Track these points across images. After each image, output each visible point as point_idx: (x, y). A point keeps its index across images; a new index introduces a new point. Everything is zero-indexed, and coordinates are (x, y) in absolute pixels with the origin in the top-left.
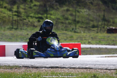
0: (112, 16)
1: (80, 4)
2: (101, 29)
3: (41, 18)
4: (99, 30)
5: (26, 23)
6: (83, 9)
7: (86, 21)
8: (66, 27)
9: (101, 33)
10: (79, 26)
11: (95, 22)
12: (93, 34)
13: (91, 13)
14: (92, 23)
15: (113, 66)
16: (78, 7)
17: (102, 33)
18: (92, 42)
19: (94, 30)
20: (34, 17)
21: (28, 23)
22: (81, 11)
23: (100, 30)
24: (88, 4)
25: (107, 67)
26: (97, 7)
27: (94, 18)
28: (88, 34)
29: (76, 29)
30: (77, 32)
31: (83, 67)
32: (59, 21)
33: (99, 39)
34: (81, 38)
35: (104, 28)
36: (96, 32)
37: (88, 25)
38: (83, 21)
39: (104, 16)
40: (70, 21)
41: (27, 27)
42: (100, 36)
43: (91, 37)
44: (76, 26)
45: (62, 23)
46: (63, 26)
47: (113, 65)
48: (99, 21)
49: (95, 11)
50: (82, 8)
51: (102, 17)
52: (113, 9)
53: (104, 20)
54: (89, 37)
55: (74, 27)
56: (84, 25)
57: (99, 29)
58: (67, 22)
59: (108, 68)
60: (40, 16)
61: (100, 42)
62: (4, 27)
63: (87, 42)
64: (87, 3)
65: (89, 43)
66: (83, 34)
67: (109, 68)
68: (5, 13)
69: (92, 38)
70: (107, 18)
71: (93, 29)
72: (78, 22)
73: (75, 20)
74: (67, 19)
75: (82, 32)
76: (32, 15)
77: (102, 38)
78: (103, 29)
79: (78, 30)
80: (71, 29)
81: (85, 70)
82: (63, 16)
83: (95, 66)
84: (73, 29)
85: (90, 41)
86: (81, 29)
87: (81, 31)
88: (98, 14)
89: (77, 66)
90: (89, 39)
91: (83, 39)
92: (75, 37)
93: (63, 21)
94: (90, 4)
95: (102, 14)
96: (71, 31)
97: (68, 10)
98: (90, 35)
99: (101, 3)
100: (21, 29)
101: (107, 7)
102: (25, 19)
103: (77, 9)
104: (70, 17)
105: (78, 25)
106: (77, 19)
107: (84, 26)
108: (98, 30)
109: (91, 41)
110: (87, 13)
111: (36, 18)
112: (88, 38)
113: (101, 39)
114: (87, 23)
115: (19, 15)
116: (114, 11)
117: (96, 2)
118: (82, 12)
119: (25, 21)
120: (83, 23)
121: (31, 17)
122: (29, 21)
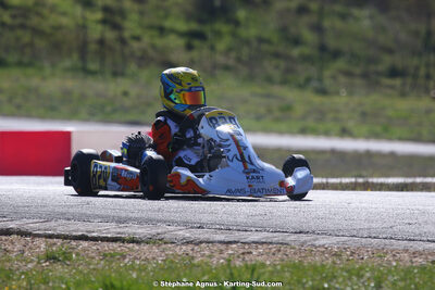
3: (200, 36)
5: (139, 54)
8: (288, 71)
14: (387, 61)
18: (356, 130)
20: (173, 31)
21: (145, 52)
27: (397, 41)
29: (320, 80)
30: (323, 92)
32: (265, 47)
37: (372, 68)
40: (306, 50)
41: (140, 66)
45: (277, 55)
46: (277, 67)
54: (354, 110)
56: (357, 66)
58: (296, 52)
60: (194, 26)
61: (386, 130)
62: (53, 65)
63: (338, 128)
65: (345, 133)
66: (341, 100)
68: (64, 14)
69: (364, 114)
71: (391, 82)
73: (323, 48)
74: (297, 42)
75: (344, 93)
76: (168, 24)
79: (328, 83)
80: (301, 79)
82: (284, 30)
84: (308, 80)
85: (350, 125)
86: (342, 79)
90: (349, 118)
91: (331, 116)
93: (281, 49)
96: (302, 87)
97: (302, 10)
98: (360, 105)
100: (115, 74)
102: (137, 38)
104: (309, 36)
106: (332, 43)
107: (357, 71)
108: (404, 85)
109: (354, 126)
111: (182, 34)
112: (349, 114)
114: (372, 61)
115: (118, 19)
118: (355, 19)
119: (135, 45)
120: (354, 56)
121: (162, 31)
122: (153, 47)
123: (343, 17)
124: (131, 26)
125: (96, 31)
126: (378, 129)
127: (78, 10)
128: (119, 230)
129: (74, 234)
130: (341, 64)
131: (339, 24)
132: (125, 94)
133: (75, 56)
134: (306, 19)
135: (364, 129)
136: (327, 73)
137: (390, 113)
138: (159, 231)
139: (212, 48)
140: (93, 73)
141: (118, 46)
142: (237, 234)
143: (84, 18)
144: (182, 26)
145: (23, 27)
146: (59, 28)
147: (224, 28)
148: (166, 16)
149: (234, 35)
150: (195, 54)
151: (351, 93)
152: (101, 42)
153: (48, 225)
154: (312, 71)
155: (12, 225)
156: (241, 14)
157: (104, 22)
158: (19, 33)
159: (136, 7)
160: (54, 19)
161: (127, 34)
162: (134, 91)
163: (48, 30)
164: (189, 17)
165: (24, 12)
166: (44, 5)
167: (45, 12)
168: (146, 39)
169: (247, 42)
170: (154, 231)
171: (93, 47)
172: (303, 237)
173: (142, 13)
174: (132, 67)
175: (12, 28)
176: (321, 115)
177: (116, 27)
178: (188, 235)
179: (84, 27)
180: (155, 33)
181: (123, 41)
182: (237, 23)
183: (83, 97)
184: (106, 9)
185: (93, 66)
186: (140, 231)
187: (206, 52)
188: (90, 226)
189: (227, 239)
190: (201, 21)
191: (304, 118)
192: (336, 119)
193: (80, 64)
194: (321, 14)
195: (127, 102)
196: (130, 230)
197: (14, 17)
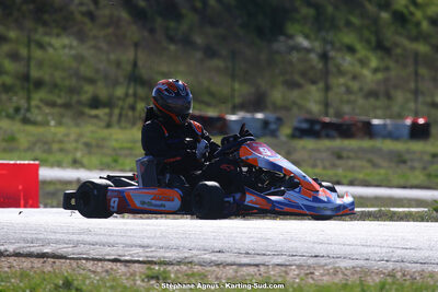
0: (164, 68)
1: (46, 17)
2: (124, 112)
4: (115, 118)
6: (58, 35)
7: (67, 83)
9: (121, 128)
10: (41, 100)
11: (100, 84)
12: (92, 132)
13: (86, 50)
14: (89, 91)
15: (141, 250)
16: (41, 30)
17: (125, 128)
18: (85, 161)
19: (96, 117)
22: (50, 45)
23: (120, 115)
24: (79, 17)
25: (120, 253)
26: (110, 30)
27: (97, 71)
28: (74, 131)
30: (34, 123)
31: (32, 250)
33: (114, 149)
34: (45, 143)
35: (133, 108)
36: (102, 124)
37: (75, 98)
38: (59, 81)
39: (135, 64)
40: (8, 80)
42: (117, 140)
43: (85, 140)
44: (29, 99)
47: (141, 246)
48: (116, 83)
49: (104, 45)
50: (55, 31)
51: (129, 68)
52: (171, 39)
53: (135, 78)
54: (77, 141)
55: (23, 103)
56: (59, 96)
57: (116, 111)
59: (123, 258)
61: (116, 161)
63: (69, 158)
64: (72, 13)
65: (76, 164)
67: (127, 258)
69: (87, 145)
70: (144, 72)
71: (94, 112)
72: (39, 84)
75: (52, 123)
77: (125, 145)
78: (130, 113)
80: (11, 111)
81: (37, 263)
83: (77, 250)
84: (17, 110)
85: (79, 155)
87: (50, 118)
88: (112, 57)
90: (76, 149)
91: (55, 146)
92: (23, 141)
94: (86, 20)
95: (128, 56)
96: (9, 116)
98: (81, 135)
99: (124, 15)
101: (146, 34)
103: (37, 37)
104: (9, 65)
105: (38, 97)
106: (35, 73)
107: (59, 101)
108: (110, 115)
109: (83, 157)
110: (73, 52)
112: (74, 145)
113: (121, 149)
114: (72, 91)
116: (172, 47)
117: (107, 12)
118: (55, 49)
126: (108, 160)
129: (107, 257)
130: (43, 94)
135: (95, 160)
136: (33, 103)
151: (60, 124)
155: (47, 250)
192: (62, 151)
196: (159, 255)
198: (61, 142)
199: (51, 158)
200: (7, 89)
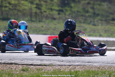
3: (62, 11)
5: (45, 16)
8: (85, 20)
14: (111, 16)
18: (103, 35)
20: (54, 10)
21: (47, 15)
29: (94, 22)
30: (94, 25)
32: (79, 13)
37: (108, 18)
41: (46, 19)
43: (105, 29)
45: (82, 16)
46: (82, 19)
54: (103, 30)
58: (87, 15)
60: (60, 8)
65: (100, 36)
66: (99, 27)
68: (26, 6)
69: (106, 31)
73: (94, 13)
74: (87, 12)
76: (53, 8)
79: (96, 23)
80: (89, 22)
82: (84, 9)
84: (91, 22)
86: (100, 22)
89: (3, 61)
91: (97, 31)
92: (88, 30)
93: (83, 14)
97: (89, 3)
100: (40, 21)
102: (45, 12)
103: (98, 3)
106: (97, 12)
107: (103, 19)
111: (57, 11)
115: (40, 7)
118: (103, 5)
119: (45, 13)
120: (103, 16)
121: (52, 10)
122: (50, 14)
123: (100, 5)
124: (44, 8)
125: (34, 10)
126: (109, 35)
127: (30, 5)
128: (41, 63)
129: (29, 64)
130: (99, 17)
131: (98, 7)
132: (42, 27)
133: (29, 17)
134: (90, 6)
135: (106, 35)
136: (96, 20)
137: (112, 30)
138: (52, 63)
139: (65, 14)
140: (34, 21)
141: (40, 14)
142: (72, 63)
143: (31, 7)
144: (57, 8)
145: (15, 9)
146: (24, 9)
147: (68, 9)
148: (53, 6)
149: (71, 10)
150: (60, 16)
151: (102, 25)
152: (36, 13)
153: (22, 62)
154: (92, 20)
156: (73, 5)
157: (36, 7)
158: (14, 11)
159: (45, 3)
160: (23, 7)
161: (42, 11)
162: (45, 26)
163: (22, 10)
164: (59, 6)
165: (15, 5)
166: (20, 3)
167: (21, 5)
168: (48, 12)
169: (74, 12)
170: (50, 63)
171: (33, 14)
172: (90, 64)
173: (46, 5)
174: (44, 20)
175: (12, 10)
176: (94, 31)
177: (39, 9)
178: (59, 63)
179: (31, 9)
180: (50, 10)
181: (41, 13)
182: (71, 7)
183: (31, 28)
184: (37, 4)
185: (34, 19)
186: (46, 63)
187: (63, 15)
188: (33, 62)
189: (70, 64)
190: (62, 7)
191: (90, 32)
192: (98, 32)
193: (30, 19)
194: (94, 4)
195: (43, 29)
196: (44, 63)
197: (12, 7)
198: (98, 30)
199: (94, 34)
200: (90, 16)
